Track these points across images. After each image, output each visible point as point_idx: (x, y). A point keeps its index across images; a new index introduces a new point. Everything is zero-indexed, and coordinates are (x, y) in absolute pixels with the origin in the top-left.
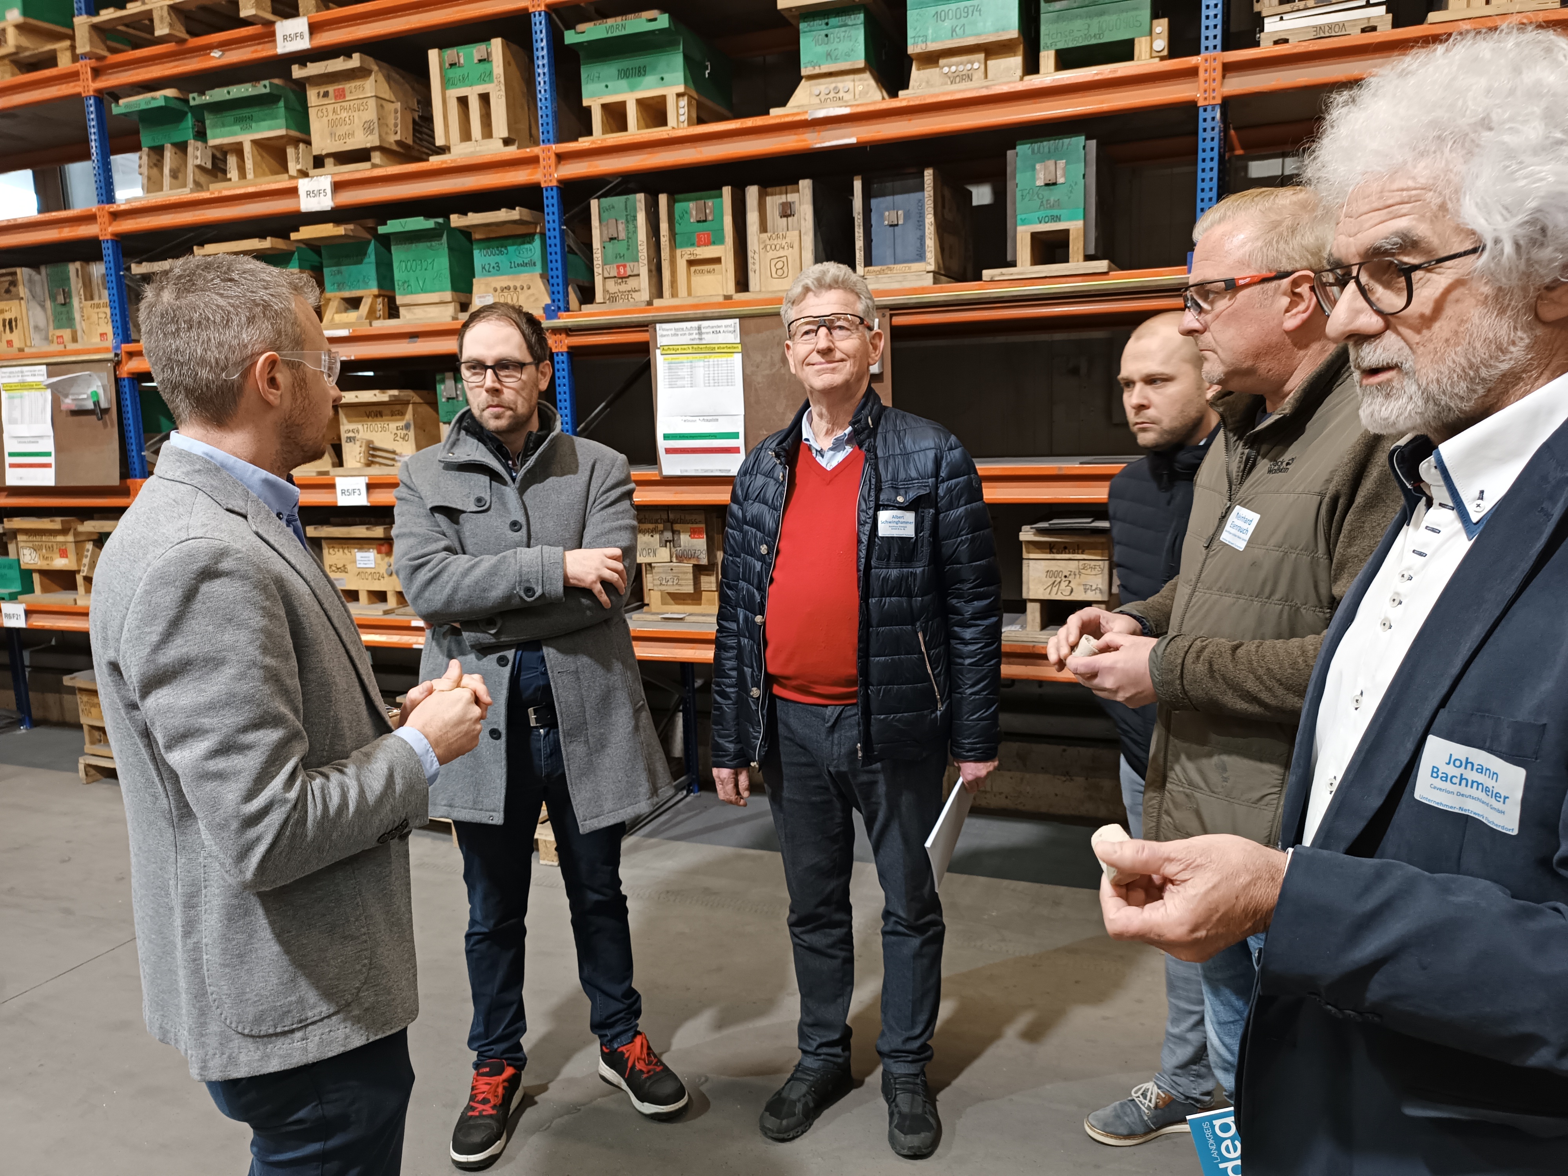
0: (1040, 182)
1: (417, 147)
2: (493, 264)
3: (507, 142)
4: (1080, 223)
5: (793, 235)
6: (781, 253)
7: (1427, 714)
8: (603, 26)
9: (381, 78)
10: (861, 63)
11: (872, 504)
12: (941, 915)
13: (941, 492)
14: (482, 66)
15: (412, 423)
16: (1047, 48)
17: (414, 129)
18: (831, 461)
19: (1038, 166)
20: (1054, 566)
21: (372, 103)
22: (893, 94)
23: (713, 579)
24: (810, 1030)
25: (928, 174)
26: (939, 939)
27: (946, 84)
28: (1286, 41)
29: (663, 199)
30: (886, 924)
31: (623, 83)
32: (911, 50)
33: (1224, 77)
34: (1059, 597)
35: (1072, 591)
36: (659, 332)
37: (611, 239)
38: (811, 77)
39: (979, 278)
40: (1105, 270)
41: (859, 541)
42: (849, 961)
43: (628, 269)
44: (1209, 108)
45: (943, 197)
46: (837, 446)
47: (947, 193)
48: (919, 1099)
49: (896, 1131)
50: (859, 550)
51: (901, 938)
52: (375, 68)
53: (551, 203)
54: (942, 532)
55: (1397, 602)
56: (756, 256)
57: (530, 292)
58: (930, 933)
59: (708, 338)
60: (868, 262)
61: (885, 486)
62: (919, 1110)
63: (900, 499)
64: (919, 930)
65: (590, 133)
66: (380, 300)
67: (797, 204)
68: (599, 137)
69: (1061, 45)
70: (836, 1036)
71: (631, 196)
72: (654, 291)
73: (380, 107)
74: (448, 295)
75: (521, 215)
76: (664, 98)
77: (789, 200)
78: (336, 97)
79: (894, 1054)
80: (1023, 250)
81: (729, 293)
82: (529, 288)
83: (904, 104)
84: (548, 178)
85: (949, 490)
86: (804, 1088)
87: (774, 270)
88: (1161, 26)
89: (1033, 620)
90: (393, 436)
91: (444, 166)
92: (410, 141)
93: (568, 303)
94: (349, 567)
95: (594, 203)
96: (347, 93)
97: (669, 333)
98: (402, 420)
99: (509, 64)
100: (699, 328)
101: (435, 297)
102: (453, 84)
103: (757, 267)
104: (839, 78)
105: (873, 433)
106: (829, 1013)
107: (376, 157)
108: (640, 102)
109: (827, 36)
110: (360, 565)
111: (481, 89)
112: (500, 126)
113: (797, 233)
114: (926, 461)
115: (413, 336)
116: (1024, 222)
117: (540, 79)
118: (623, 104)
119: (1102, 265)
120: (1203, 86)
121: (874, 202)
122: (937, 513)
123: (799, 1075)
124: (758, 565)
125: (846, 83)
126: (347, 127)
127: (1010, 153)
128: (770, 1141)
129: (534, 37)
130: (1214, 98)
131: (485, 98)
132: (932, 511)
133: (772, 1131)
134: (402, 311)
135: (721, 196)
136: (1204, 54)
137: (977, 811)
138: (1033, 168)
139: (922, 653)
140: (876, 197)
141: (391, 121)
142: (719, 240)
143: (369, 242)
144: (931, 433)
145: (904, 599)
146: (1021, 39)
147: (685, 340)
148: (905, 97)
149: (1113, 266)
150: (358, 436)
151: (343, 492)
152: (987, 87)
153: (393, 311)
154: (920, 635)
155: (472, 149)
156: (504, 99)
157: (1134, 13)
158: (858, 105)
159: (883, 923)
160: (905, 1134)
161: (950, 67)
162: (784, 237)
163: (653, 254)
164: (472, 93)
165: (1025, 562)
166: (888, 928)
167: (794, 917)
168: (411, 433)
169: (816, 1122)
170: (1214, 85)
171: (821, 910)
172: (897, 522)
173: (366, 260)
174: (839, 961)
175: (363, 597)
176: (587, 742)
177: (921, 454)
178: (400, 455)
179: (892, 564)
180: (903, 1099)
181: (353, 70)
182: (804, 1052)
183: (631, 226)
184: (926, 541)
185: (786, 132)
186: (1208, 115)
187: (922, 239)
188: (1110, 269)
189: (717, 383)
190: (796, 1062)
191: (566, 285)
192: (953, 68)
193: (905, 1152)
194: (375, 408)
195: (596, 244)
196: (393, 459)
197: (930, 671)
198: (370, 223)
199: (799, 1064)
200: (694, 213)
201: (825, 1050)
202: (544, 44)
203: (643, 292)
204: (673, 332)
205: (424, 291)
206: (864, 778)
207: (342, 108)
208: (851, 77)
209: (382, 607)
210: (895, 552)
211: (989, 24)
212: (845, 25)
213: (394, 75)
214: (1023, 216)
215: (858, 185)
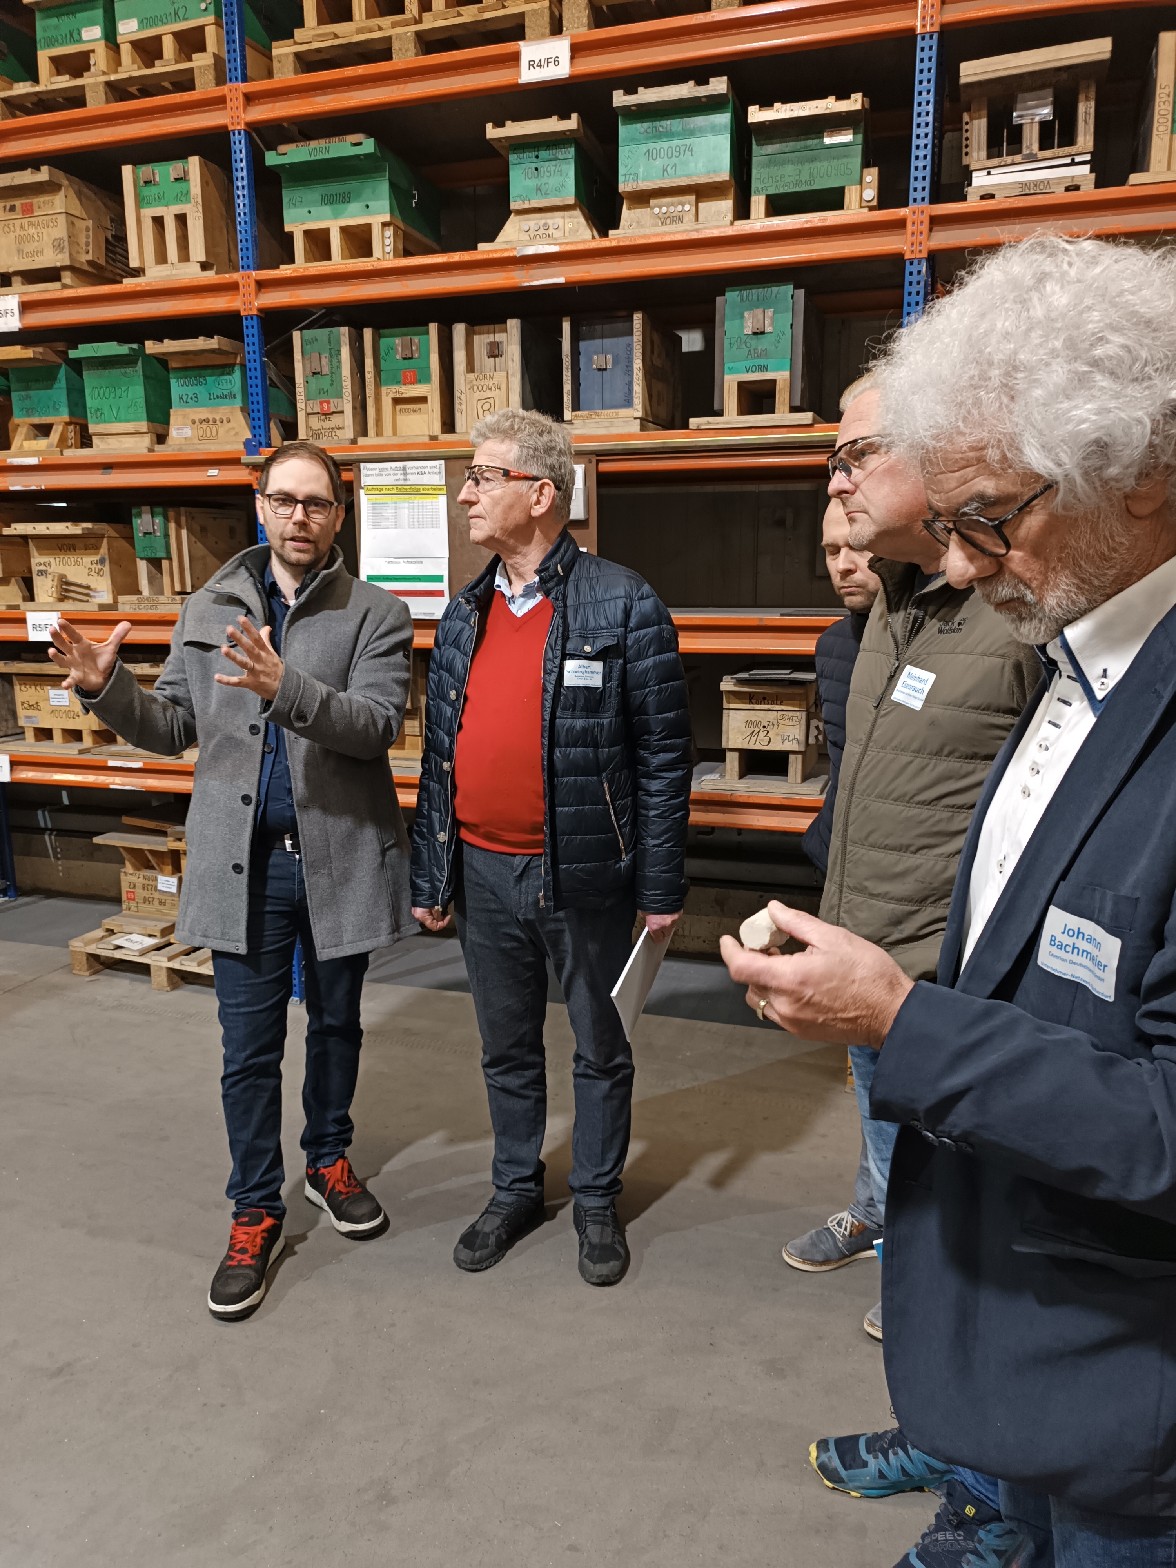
0: (748, 331)
1: (110, 268)
2: (191, 395)
3: (204, 266)
4: (787, 374)
5: (500, 376)
6: (489, 394)
7: (1050, 886)
8: (306, 148)
9: (72, 194)
10: (571, 200)
11: (559, 653)
12: (630, 1057)
13: (629, 642)
14: (180, 186)
15: (107, 557)
16: (758, 193)
17: (107, 249)
18: (521, 608)
19: (746, 314)
20: (753, 716)
21: (62, 219)
22: (604, 234)
23: (416, 723)
24: (504, 1166)
25: (638, 318)
26: (628, 1082)
27: (657, 225)
28: (992, 196)
29: (368, 333)
30: (577, 1067)
31: (327, 209)
32: (622, 188)
33: (931, 230)
34: (757, 747)
35: (769, 742)
36: (363, 472)
37: (314, 373)
38: (520, 212)
39: (686, 426)
40: (810, 422)
41: (545, 690)
42: (543, 1100)
43: (332, 405)
44: (916, 262)
45: (652, 343)
46: (528, 593)
47: (656, 338)
48: (609, 1230)
49: (586, 1261)
50: (543, 699)
51: (592, 1081)
52: (65, 182)
53: (252, 332)
54: (630, 682)
55: (1035, 771)
56: (463, 397)
57: (230, 425)
58: (620, 1076)
59: (413, 479)
60: (576, 407)
61: (573, 635)
62: (609, 1240)
63: (588, 648)
64: (607, 1073)
65: (292, 261)
66: (71, 428)
67: (505, 344)
68: (301, 265)
69: (772, 191)
70: (528, 1172)
71: (335, 330)
72: (358, 429)
73: (71, 225)
74: (143, 426)
75: (219, 343)
76: (368, 227)
77: (497, 339)
78: (23, 212)
79: (585, 1189)
80: (730, 400)
81: (435, 434)
82: (229, 421)
83: (614, 244)
84: (248, 306)
85: (637, 641)
86: (497, 1221)
87: (480, 411)
88: (871, 176)
89: (732, 770)
90: (87, 571)
91: (138, 289)
92: (102, 262)
93: (270, 439)
94: (41, 704)
95: (296, 335)
96: (35, 207)
97: (373, 472)
98: (97, 554)
99: (207, 183)
100: (404, 468)
101: (130, 427)
102: (148, 203)
103: (464, 407)
104: (549, 214)
105: (564, 580)
106: (523, 1151)
107: (67, 278)
108: (344, 230)
109: (537, 169)
110: (54, 702)
111: (178, 209)
112: (198, 251)
113: (504, 374)
114: (615, 610)
115: (108, 467)
116: (732, 371)
117: (240, 201)
118: (326, 232)
119: (807, 417)
120: (910, 238)
121: (583, 345)
122: (625, 663)
123: (493, 1209)
124: (449, 710)
125: (556, 220)
126: (36, 244)
127: (719, 299)
128: (463, 1271)
129: (234, 157)
130: (920, 251)
131: (181, 219)
132: (621, 661)
133: (466, 1262)
134: (95, 440)
135: (427, 333)
136: (912, 206)
137: (673, 954)
138: (742, 317)
139: (608, 804)
140: (584, 339)
141: (83, 240)
142: (425, 378)
143: (60, 366)
144: (624, 581)
145: (590, 750)
146: (733, 182)
147: (390, 480)
148: (616, 238)
149: (818, 418)
150: (50, 570)
151: (34, 627)
152: (697, 230)
153: (86, 441)
154: (606, 786)
155: (168, 273)
156: (201, 221)
157: (845, 160)
158: (567, 244)
159: (574, 1065)
160: (595, 1263)
161: (660, 207)
162: (491, 378)
163: (358, 391)
164: (169, 214)
165: (725, 712)
166: (579, 1071)
167: (487, 1059)
168: (107, 568)
169: (509, 1253)
170: (921, 238)
171: (514, 1052)
172: (583, 672)
173: (56, 385)
174: (533, 1101)
175: (57, 735)
176: (330, 874)
177: (612, 603)
178: (95, 591)
179: (578, 713)
180: (593, 1232)
181: (41, 184)
182: (498, 1187)
183: (335, 361)
184: (613, 691)
185: (495, 269)
186: (914, 269)
187: (630, 384)
188: (815, 421)
189: (421, 525)
190: (491, 1197)
191: (268, 420)
192: (664, 209)
193: (594, 1280)
194: (67, 541)
195: (299, 378)
196: (88, 595)
197: (615, 823)
198: (60, 346)
199: (494, 1199)
200: (400, 349)
201: (518, 1185)
202: (244, 164)
203: (347, 430)
204: (377, 472)
205: (117, 420)
206: (552, 926)
207: (31, 224)
208: (561, 213)
209: (78, 746)
210: (581, 702)
211: (700, 165)
212: (556, 159)
213: (86, 190)
214: (731, 365)
215: (566, 326)
